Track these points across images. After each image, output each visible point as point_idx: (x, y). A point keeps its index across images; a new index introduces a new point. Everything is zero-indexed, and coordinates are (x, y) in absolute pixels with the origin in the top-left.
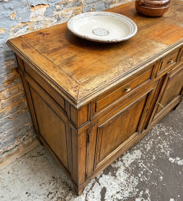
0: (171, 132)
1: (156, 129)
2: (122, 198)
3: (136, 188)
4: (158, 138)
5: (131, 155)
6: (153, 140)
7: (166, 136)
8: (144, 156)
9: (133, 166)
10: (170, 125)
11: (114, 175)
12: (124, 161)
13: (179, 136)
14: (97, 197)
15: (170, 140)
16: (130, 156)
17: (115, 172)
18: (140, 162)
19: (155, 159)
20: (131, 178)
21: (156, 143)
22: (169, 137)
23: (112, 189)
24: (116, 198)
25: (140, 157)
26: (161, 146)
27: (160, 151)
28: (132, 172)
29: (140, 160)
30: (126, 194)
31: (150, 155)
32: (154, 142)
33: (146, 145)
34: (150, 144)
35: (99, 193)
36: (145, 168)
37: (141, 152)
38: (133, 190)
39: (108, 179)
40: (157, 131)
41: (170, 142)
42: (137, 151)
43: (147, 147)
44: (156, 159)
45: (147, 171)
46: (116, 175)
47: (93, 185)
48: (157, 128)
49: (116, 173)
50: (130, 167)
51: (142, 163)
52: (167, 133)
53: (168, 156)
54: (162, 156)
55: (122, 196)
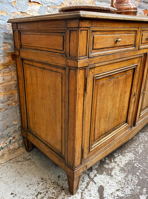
1: (143, 136)
2: (123, 195)
3: (137, 185)
5: (124, 157)
6: (143, 145)
8: (138, 157)
9: (129, 166)
11: (110, 175)
12: (117, 162)
14: (94, 195)
17: (110, 172)
18: (135, 163)
20: (130, 177)
23: (110, 187)
24: (116, 195)
25: (134, 158)
28: (129, 172)
29: (134, 161)
30: (128, 191)
31: (143, 157)
32: (144, 146)
33: (138, 149)
34: (141, 148)
35: (96, 191)
36: (141, 167)
37: (134, 154)
38: (135, 188)
39: (104, 179)
40: (145, 138)
42: (129, 154)
45: (144, 170)
46: (112, 174)
47: (88, 184)
50: (125, 167)
51: (137, 164)
55: (123, 194)
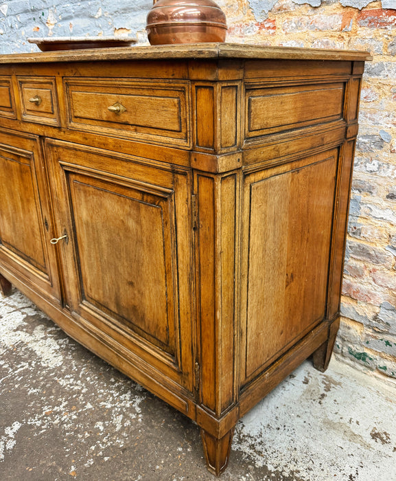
0: (105, 440)
1: (121, 402)
4: (89, 404)
7: (93, 423)
10: (133, 441)
11: (19, 328)
13: (84, 462)
15: (77, 432)
16: (51, 349)
18: (30, 364)
19: (30, 392)
21: (74, 396)
22: (85, 430)
25: (43, 365)
26: (61, 406)
27: (48, 405)
31: (42, 383)
33: (72, 378)
36: (13, 371)
37: (56, 368)
40: (111, 403)
41: (68, 431)
43: (67, 378)
44: (29, 394)
46: (19, 331)
47: (13, 307)
48: (123, 404)
49: (22, 330)
51: (27, 366)
52: (102, 428)
53: (27, 421)
54: (33, 407)
